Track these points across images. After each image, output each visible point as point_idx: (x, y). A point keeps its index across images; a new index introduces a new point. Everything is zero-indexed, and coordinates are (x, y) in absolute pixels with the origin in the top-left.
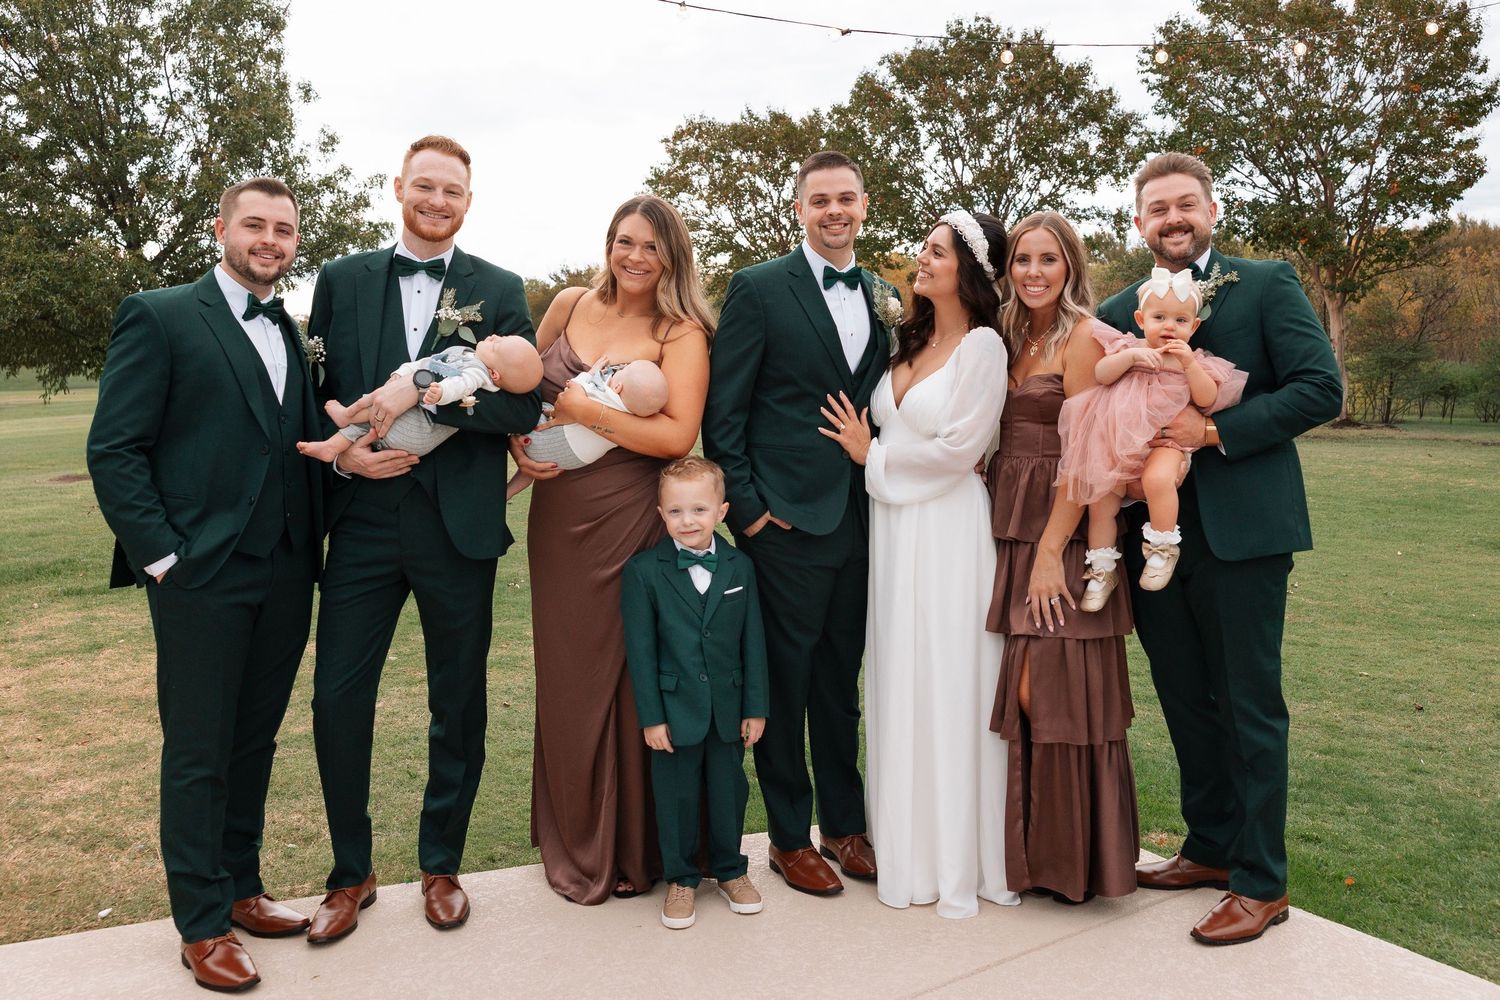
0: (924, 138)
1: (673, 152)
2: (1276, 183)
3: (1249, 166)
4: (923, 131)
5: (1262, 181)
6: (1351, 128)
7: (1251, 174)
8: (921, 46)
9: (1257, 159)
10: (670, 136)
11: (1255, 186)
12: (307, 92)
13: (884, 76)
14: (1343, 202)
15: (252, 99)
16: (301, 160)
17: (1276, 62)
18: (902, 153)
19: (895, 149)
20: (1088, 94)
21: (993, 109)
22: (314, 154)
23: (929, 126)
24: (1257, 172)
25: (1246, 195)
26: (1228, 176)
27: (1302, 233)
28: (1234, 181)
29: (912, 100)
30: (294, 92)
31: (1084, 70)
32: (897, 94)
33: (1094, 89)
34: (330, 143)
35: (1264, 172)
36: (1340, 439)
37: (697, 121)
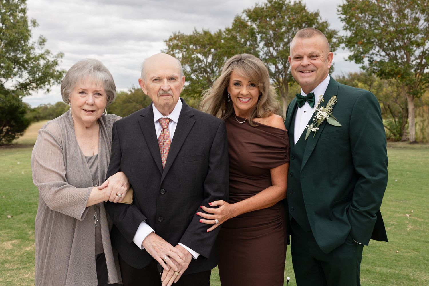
0: (259, 39)
1: (169, 46)
2: (389, 55)
3: (377, 49)
4: (259, 37)
5: (383, 54)
6: (415, 35)
7: (378, 52)
8: (257, 6)
9: (381, 46)
10: (168, 39)
11: (381, 56)
12: (34, 23)
13: (244, 17)
14: (413, 61)
15: (14, 26)
16: (32, 48)
17: (387, 10)
18: (251, 45)
19: (248, 43)
20: (318, 23)
21: (284, 29)
22: (36, 46)
23: (260, 35)
24: (381, 51)
25: (377, 59)
26: (371, 52)
27: (397, 73)
28: (373, 54)
29: (254, 26)
30: (30, 24)
31: (317, 14)
32: (249, 23)
33: (321, 22)
34: (42, 42)
35: (384, 50)
36: (413, 149)
37: (177, 34)
